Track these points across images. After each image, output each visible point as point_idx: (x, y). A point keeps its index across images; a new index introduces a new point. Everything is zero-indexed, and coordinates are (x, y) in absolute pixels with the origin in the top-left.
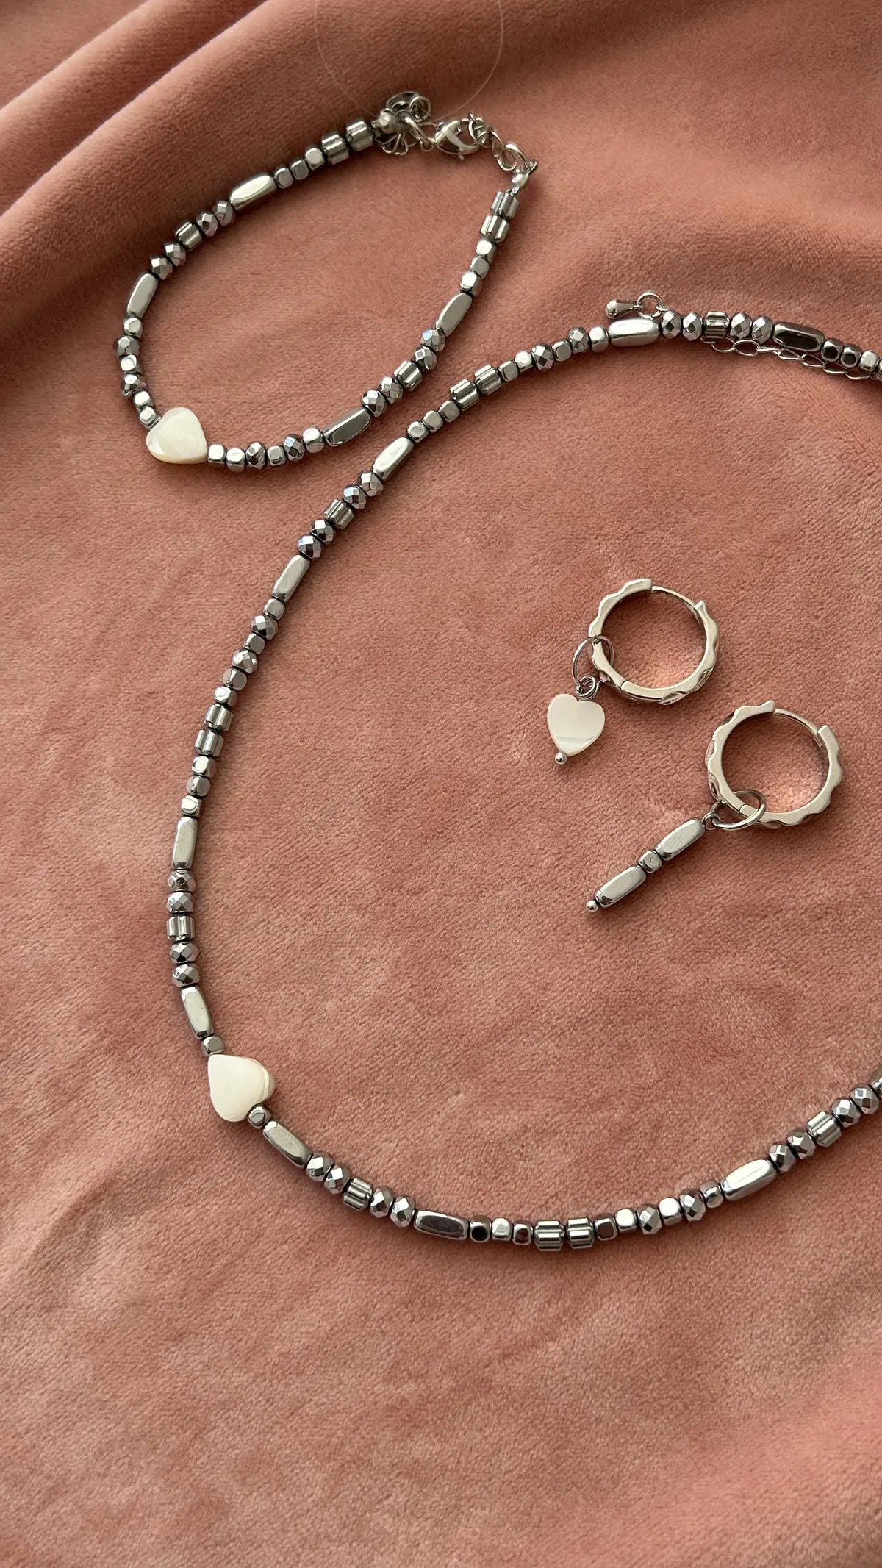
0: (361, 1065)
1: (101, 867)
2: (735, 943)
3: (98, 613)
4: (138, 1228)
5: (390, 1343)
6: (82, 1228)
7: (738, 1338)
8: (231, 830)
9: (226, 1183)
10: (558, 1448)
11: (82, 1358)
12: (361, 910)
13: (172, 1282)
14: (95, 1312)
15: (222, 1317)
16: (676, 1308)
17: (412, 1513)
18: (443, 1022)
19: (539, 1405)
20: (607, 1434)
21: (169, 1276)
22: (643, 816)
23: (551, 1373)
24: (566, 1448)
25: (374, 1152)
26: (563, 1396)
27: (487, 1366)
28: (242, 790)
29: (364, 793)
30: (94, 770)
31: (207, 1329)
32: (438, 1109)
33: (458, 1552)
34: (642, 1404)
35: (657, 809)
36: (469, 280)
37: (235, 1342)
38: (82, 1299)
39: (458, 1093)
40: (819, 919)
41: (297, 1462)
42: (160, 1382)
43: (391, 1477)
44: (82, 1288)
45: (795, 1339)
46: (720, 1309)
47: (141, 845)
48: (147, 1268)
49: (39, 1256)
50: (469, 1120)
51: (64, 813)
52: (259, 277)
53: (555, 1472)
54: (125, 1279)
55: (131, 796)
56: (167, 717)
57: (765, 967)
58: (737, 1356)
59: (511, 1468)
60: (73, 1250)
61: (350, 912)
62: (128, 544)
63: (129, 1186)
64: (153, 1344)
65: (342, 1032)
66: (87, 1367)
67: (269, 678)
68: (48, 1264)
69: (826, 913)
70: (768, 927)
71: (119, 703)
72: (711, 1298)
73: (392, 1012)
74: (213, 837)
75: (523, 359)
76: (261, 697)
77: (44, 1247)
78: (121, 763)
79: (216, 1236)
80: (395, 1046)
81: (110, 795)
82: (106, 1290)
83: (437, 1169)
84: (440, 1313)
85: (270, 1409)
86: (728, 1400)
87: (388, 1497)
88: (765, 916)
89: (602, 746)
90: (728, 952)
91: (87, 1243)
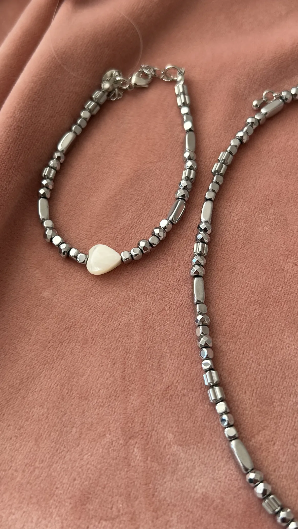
1: (205, 497)
3: (114, 364)
8: (258, 434)
28: (249, 409)
30: (165, 446)
36: (188, 125)
47: (217, 472)
51: (165, 480)
52: (92, 176)
55: (194, 448)
56: (184, 395)
62: (108, 323)
67: (220, 344)
71: (155, 403)
74: (251, 443)
75: (235, 142)
76: (223, 356)
78: (177, 434)
81: (182, 455)
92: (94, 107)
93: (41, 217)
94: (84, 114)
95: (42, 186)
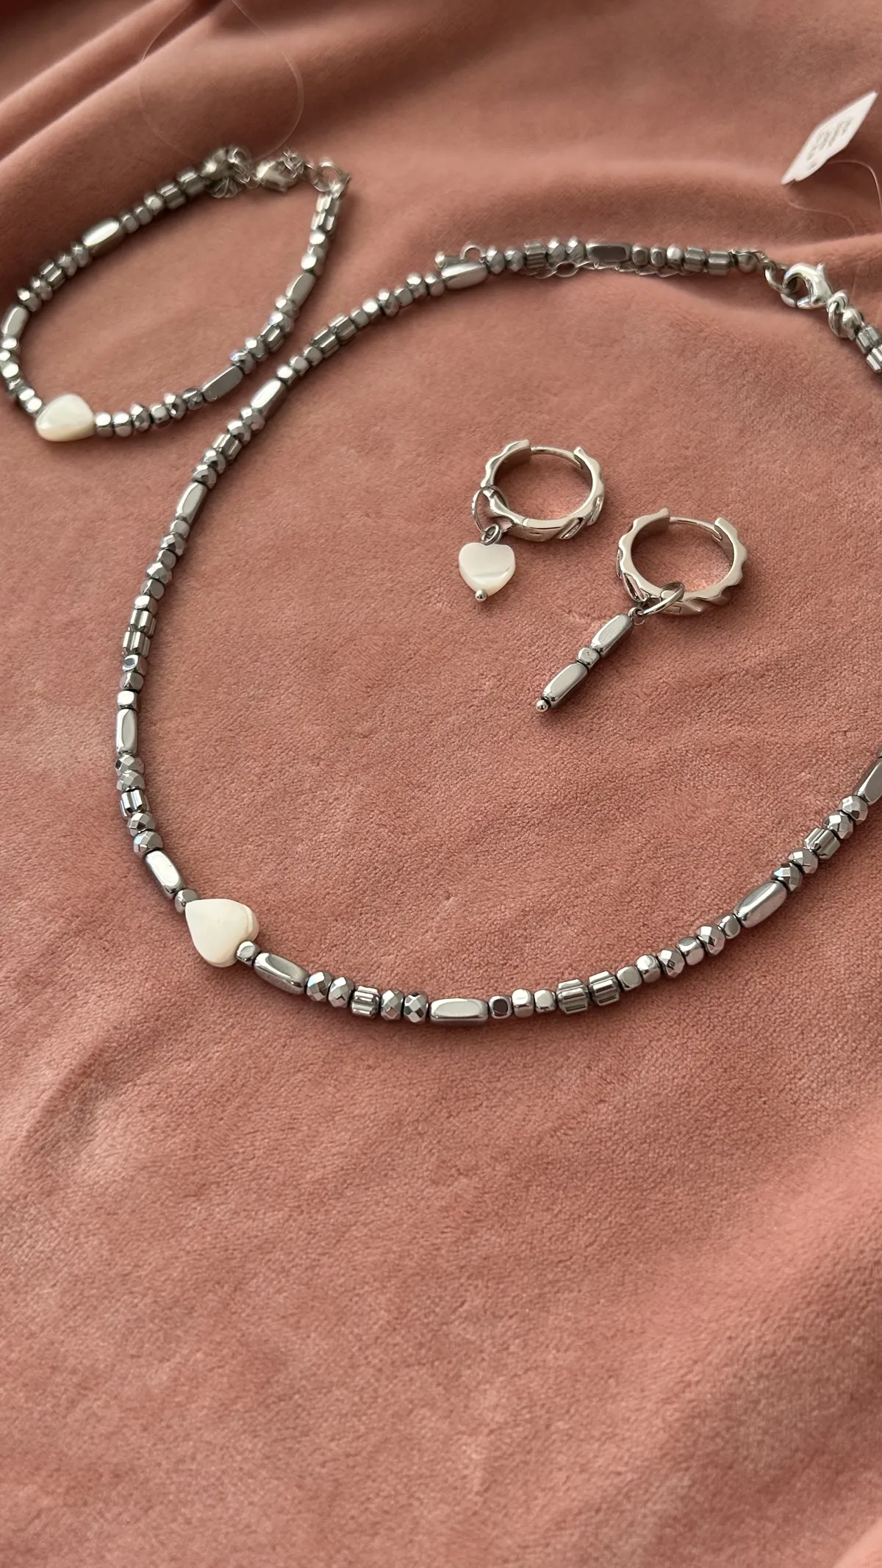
0: (345, 892)
1: (44, 775)
2: (687, 713)
4: (135, 1094)
5: (431, 1143)
6: (73, 1105)
7: (795, 1059)
8: (170, 719)
9: (224, 1029)
10: (636, 1209)
11: (94, 1235)
12: (316, 760)
13: (182, 1136)
14: (102, 1186)
15: (243, 1160)
16: (722, 1044)
17: (493, 1313)
18: (419, 838)
19: (604, 1170)
20: (684, 1182)
21: (179, 1131)
22: (571, 629)
23: (609, 1134)
24: (644, 1207)
25: (374, 968)
26: (627, 1155)
27: (539, 1143)
28: (175, 683)
29: (297, 663)
30: (24, 695)
31: (228, 1176)
32: (432, 916)
33: (555, 1342)
34: (714, 1144)
35: (583, 621)
36: (309, 262)
37: (261, 1181)
38: (85, 1177)
39: (448, 898)
40: (762, 677)
41: (354, 1289)
42: (185, 1240)
43: (462, 1280)
44: (83, 1166)
45: (854, 1045)
46: (768, 1034)
47: (82, 748)
48: (152, 1130)
49: (32, 1141)
50: (465, 917)
52: (120, 300)
53: (640, 1234)
54: (130, 1146)
55: (65, 709)
56: (90, 638)
57: (723, 726)
58: (799, 1076)
59: (591, 1240)
60: (69, 1129)
61: (304, 763)
63: (120, 1052)
64: (172, 1204)
65: (317, 868)
66: (101, 1243)
67: (185, 589)
68: (42, 1148)
69: (768, 670)
70: (715, 694)
71: (41, 636)
72: (756, 1026)
73: (366, 839)
74: (153, 728)
75: (371, 307)
76: (180, 606)
77: (36, 1131)
78: (51, 684)
79: (222, 1082)
80: (375, 868)
81: (43, 713)
82: (111, 1160)
83: (443, 969)
84: (478, 1103)
85: (313, 1241)
86: (804, 1120)
87: (463, 1303)
88: (710, 685)
89: (517, 583)
90: (683, 722)
91: (82, 1120)
92: (173, 196)
93: (5, 331)
94: (153, 202)
95: (29, 288)
